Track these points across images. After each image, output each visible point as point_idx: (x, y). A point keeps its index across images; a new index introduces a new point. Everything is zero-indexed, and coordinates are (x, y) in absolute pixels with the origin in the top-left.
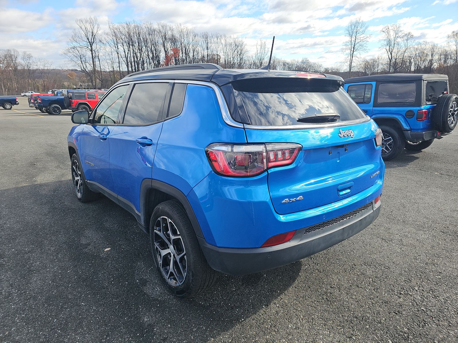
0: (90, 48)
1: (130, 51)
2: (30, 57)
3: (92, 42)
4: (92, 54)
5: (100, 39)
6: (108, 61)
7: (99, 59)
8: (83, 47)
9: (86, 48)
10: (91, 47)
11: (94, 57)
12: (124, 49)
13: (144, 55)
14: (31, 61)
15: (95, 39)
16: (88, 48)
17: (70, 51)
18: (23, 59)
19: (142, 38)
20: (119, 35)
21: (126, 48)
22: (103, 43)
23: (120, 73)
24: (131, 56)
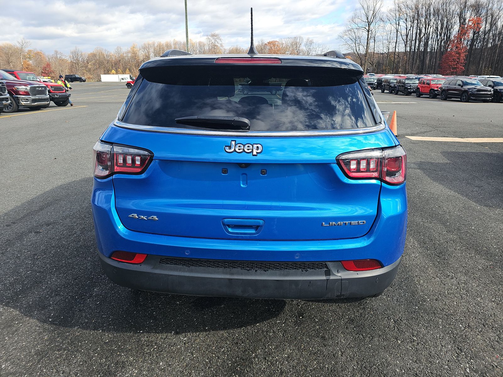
0: (367, 28)
1: (413, 28)
2: (311, 43)
3: (371, 22)
4: (368, 35)
5: (381, 17)
6: (384, 41)
7: (375, 40)
8: (360, 28)
9: (363, 28)
10: (369, 27)
11: (369, 39)
12: (406, 25)
13: (431, 30)
14: (311, 47)
15: (375, 17)
16: (365, 28)
17: (347, 33)
18: (306, 45)
19: (432, 10)
20: (404, 10)
21: (409, 24)
22: (383, 21)
23: (395, 54)
24: (413, 33)
